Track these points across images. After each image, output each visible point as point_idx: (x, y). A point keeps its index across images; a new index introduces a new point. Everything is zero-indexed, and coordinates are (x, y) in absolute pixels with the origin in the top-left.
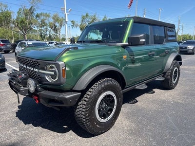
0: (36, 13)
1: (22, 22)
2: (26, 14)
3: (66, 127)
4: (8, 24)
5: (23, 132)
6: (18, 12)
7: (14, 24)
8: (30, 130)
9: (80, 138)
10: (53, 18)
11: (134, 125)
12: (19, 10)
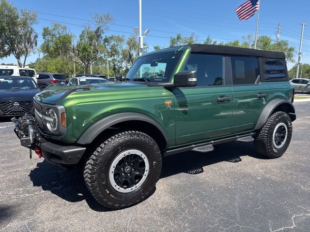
0: (104, 36)
1: (85, 49)
2: (91, 39)
3: (80, 194)
4: (66, 52)
5: (27, 195)
6: (81, 36)
7: (74, 52)
8: (36, 193)
9: (90, 211)
10: (128, 43)
11: (174, 204)
12: (83, 33)
